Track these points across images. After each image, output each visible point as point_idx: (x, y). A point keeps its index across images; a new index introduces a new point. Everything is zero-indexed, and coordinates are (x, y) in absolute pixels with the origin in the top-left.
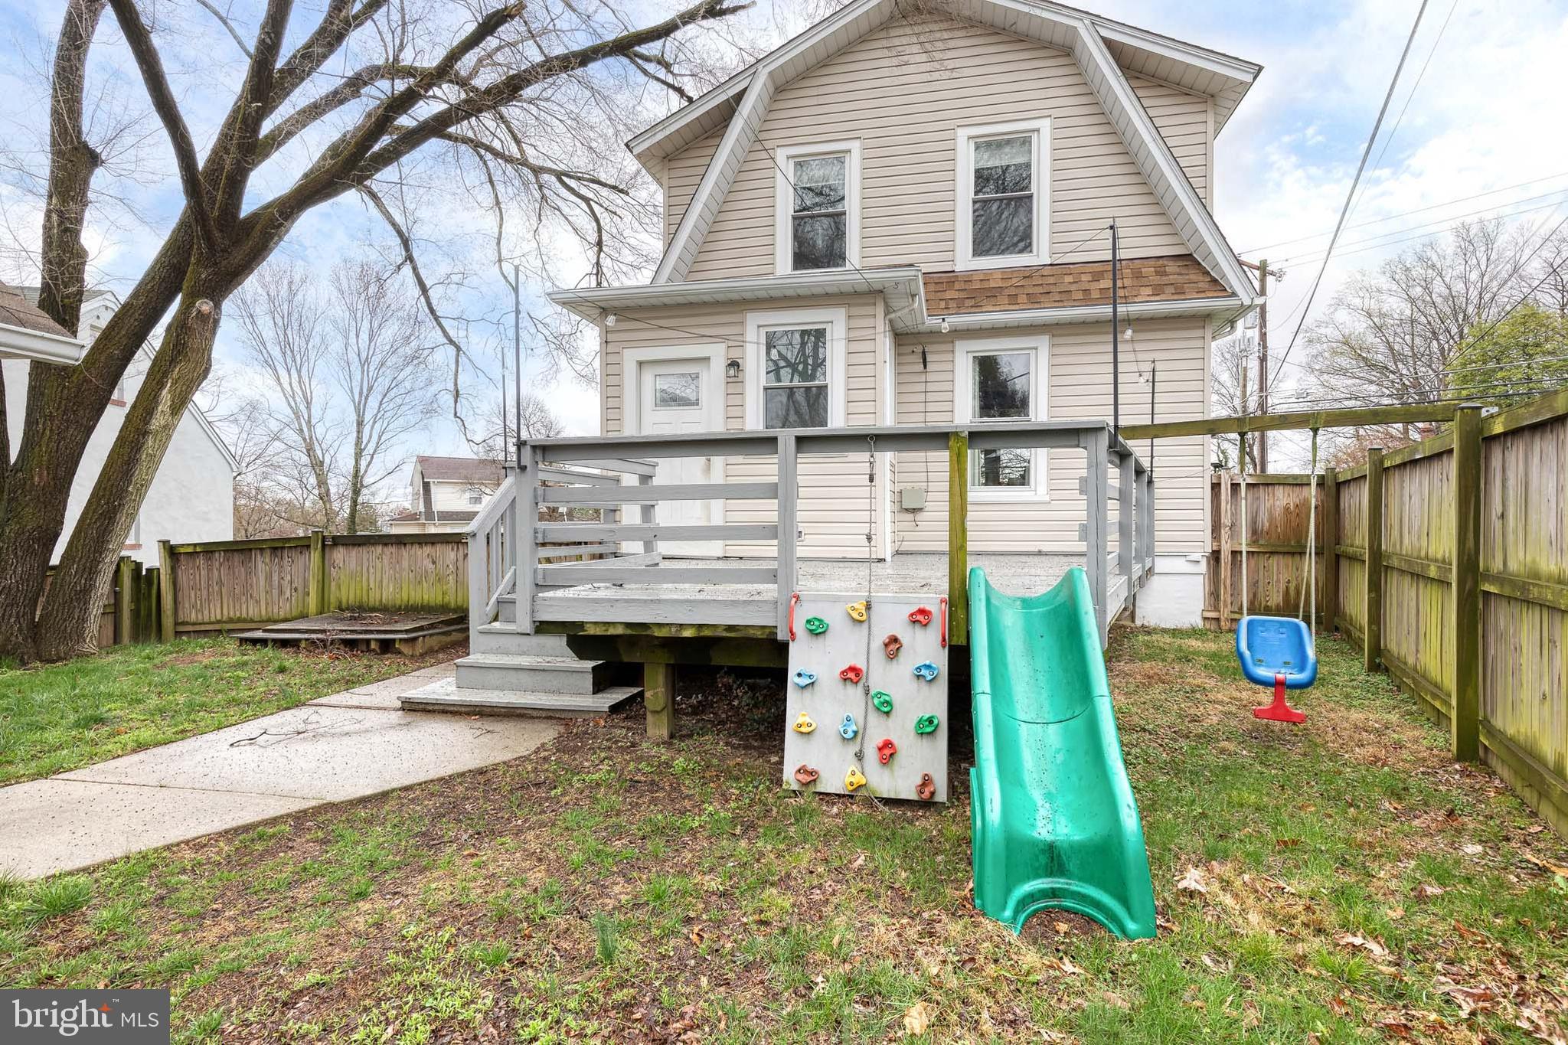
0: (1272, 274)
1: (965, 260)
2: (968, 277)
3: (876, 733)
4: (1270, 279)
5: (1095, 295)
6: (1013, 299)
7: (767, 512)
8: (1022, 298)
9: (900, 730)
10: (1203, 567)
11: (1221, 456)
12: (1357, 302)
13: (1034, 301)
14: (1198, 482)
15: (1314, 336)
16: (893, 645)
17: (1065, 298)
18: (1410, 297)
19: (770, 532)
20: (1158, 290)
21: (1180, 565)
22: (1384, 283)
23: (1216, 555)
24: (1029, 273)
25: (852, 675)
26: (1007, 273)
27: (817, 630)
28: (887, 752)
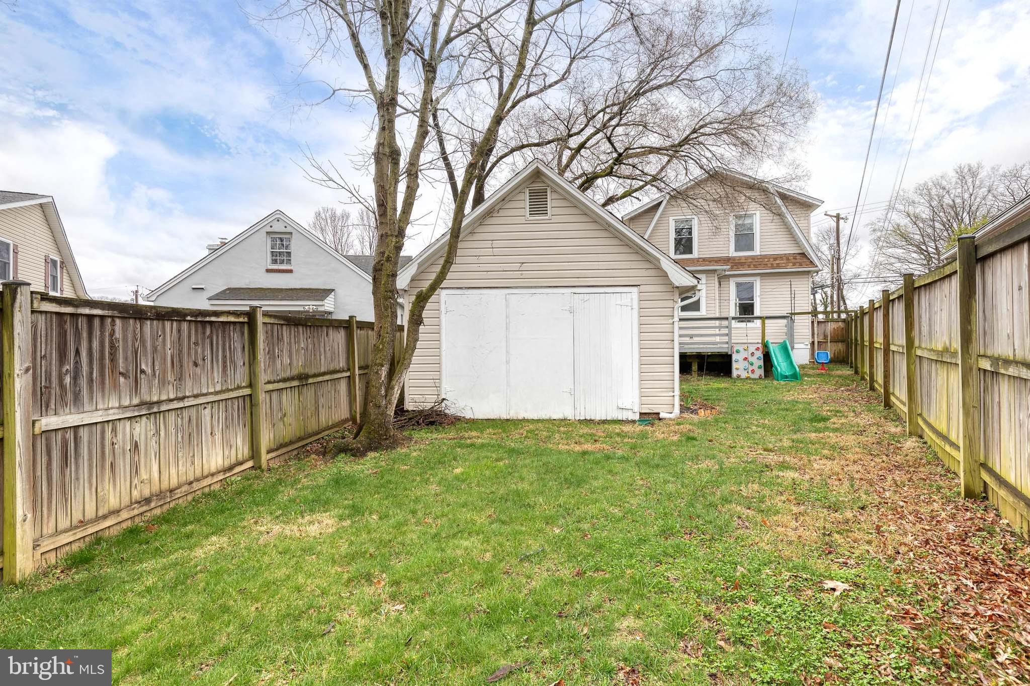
0: (843, 218)
1: (732, 253)
2: (734, 258)
3: (751, 368)
4: (841, 222)
5: (775, 265)
6: (749, 266)
7: (726, 331)
8: (752, 266)
9: (755, 367)
10: (809, 346)
11: (824, 295)
12: (902, 207)
13: (756, 267)
14: (807, 321)
15: (877, 227)
16: (753, 354)
17: (765, 266)
18: (931, 205)
19: (727, 335)
20: (794, 264)
21: (802, 346)
22: (917, 198)
23: (813, 343)
24: (753, 257)
25: (746, 359)
26: (747, 258)
27: (738, 352)
28: (753, 371)
